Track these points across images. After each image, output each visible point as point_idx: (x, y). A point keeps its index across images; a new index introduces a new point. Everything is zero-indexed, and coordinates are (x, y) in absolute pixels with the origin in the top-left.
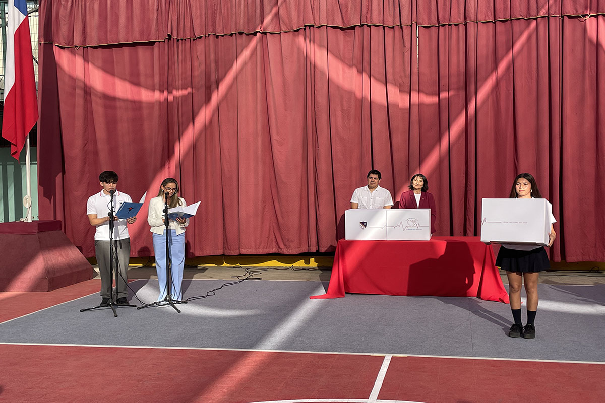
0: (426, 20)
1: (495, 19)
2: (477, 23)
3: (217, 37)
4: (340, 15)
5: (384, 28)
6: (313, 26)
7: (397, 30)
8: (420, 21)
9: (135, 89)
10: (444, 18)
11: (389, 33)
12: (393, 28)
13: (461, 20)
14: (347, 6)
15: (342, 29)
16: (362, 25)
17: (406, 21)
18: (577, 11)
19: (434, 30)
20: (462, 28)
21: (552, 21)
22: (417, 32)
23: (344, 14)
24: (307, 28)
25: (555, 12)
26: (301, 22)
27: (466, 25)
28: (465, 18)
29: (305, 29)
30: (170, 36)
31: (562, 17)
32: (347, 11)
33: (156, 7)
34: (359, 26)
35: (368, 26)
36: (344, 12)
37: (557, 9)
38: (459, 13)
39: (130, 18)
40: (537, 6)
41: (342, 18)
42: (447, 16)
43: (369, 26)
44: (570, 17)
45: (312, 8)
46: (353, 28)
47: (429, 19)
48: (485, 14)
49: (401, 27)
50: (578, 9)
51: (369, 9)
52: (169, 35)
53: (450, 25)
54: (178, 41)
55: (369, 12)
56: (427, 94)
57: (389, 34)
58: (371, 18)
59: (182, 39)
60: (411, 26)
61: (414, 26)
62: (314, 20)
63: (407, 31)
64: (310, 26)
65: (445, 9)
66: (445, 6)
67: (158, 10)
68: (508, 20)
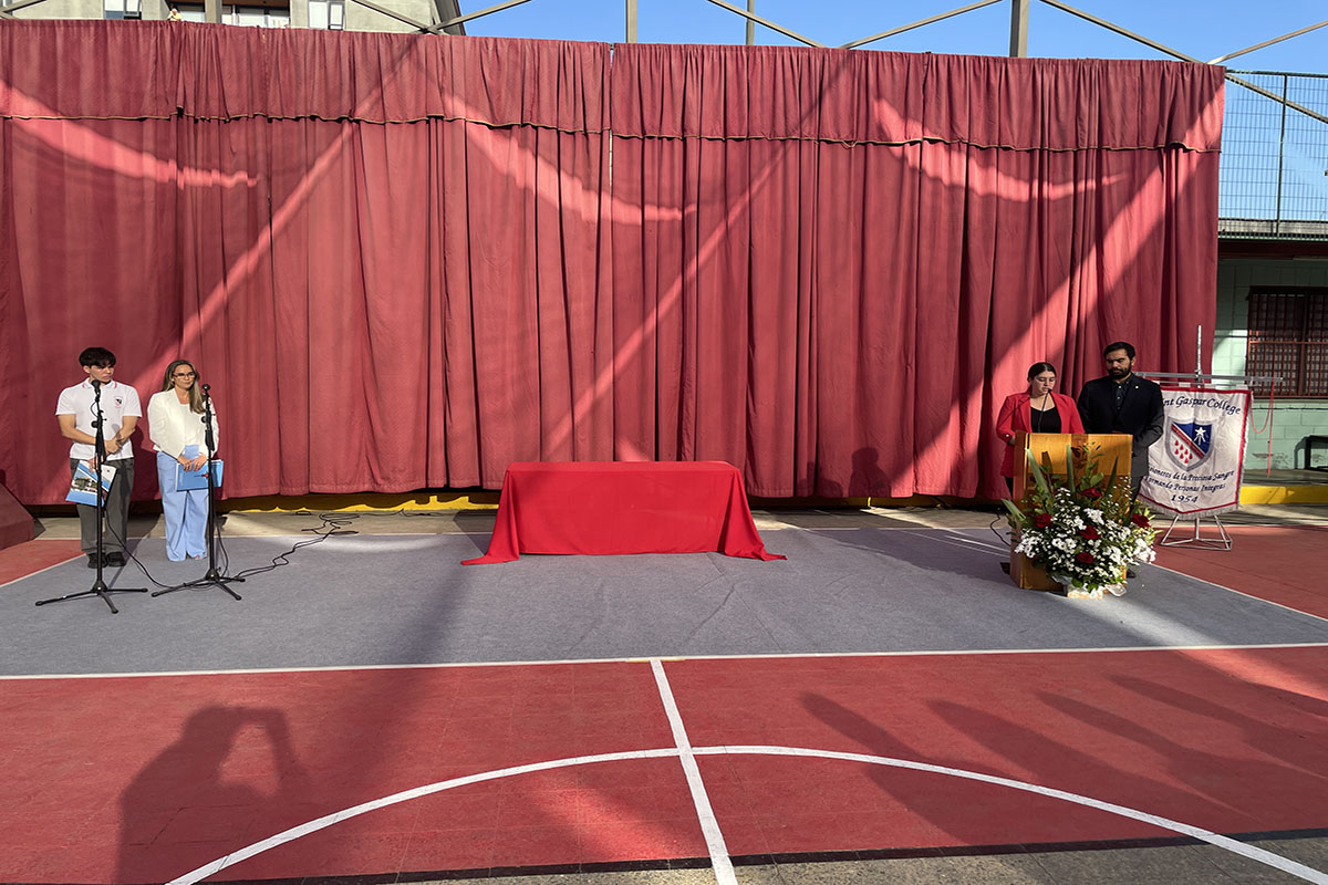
0: (624, 127)
1: (725, 135)
2: (701, 138)
3: (270, 120)
4: (487, 106)
5: (558, 132)
6: (441, 118)
7: (580, 138)
8: (616, 127)
10: (653, 127)
11: (566, 141)
12: (573, 133)
13: (677, 133)
14: (499, 92)
15: (489, 127)
16: (524, 125)
17: (593, 126)
18: (839, 136)
19: (637, 144)
20: (678, 145)
21: (805, 146)
22: (609, 142)
23: (494, 105)
24: (433, 121)
25: (809, 133)
26: (423, 110)
27: (684, 140)
28: (683, 130)
29: (428, 122)
30: (180, 112)
31: (819, 141)
32: (499, 99)
33: (152, 59)
34: (519, 125)
35: (533, 127)
36: (494, 101)
37: (813, 128)
38: (674, 121)
39: (102, 73)
40: (786, 122)
41: (492, 111)
42: (657, 124)
43: (536, 128)
44: (828, 142)
45: (441, 90)
46: (509, 127)
47: (630, 125)
48: (713, 128)
49: (586, 135)
50: (841, 133)
51: (536, 100)
52: (178, 109)
53: (661, 138)
54: (196, 121)
55: (536, 105)
57: (568, 143)
58: (539, 116)
59: (203, 119)
60: (601, 134)
61: (606, 133)
62: (444, 108)
63: (594, 142)
64: (437, 118)
65: (653, 113)
66: (654, 107)
67: (156, 62)
68: (743, 139)
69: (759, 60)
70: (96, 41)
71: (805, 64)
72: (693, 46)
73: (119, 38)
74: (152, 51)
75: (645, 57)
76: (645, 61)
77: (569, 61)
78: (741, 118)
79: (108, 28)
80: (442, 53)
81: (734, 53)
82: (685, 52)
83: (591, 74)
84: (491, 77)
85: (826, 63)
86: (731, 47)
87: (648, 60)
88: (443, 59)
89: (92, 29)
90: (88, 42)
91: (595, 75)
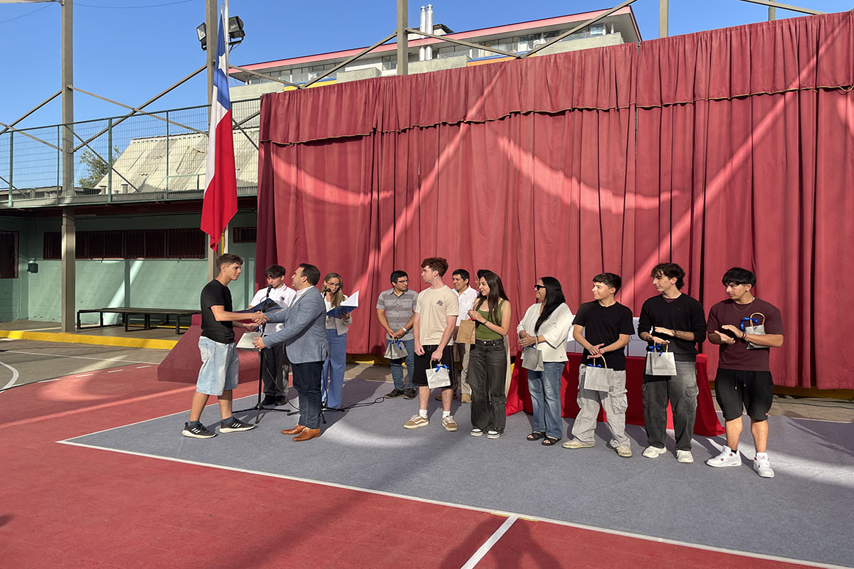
0: (647, 100)
1: (730, 96)
2: (709, 101)
3: (421, 129)
4: (549, 99)
5: (598, 111)
6: (519, 113)
7: (613, 113)
8: (640, 102)
9: (343, 193)
10: (668, 98)
12: (608, 111)
13: (689, 98)
14: (557, 90)
15: (551, 115)
16: (574, 109)
17: (623, 102)
18: (836, 83)
19: (656, 111)
20: (689, 108)
21: (804, 95)
22: (634, 114)
23: (553, 99)
24: (513, 115)
25: (808, 84)
26: (508, 109)
27: (694, 104)
28: (694, 96)
29: (510, 117)
30: (375, 130)
31: (818, 89)
32: (557, 94)
33: (363, 101)
34: (570, 110)
35: (579, 109)
36: (553, 95)
37: (811, 82)
38: (686, 90)
40: (785, 78)
41: (551, 103)
42: (672, 94)
43: (581, 110)
44: (826, 90)
45: (520, 94)
46: (563, 113)
47: (651, 99)
48: (719, 92)
49: (618, 110)
50: (838, 80)
51: (582, 91)
52: (374, 128)
53: (676, 104)
54: (383, 134)
55: (581, 94)
56: (646, 196)
57: (604, 118)
58: (583, 101)
59: (386, 132)
60: (629, 108)
61: (633, 108)
62: (521, 106)
63: (623, 113)
64: (516, 113)
65: (669, 87)
66: (670, 82)
67: (366, 103)
68: (747, 96)
69: (760, 33)
70: (338, 95)
71: (803, 30)
72: (704, 32)
73: (349, 92)
74: (364, 98)
75: (664, 47)
76: (664, 50)
77: (606, 60)
78: (744, 80)
79: (344, 88)
80: (521, 70)
81: (739, 31)
82: (696, 38)
83: (622, 67)
84: (552, 80)
85: (823, 26)
86: (736, 28)
87: (667, 49)
88: (521, 74)
89: (336, 89)
90: (334, 97)
91: (625, 68)
